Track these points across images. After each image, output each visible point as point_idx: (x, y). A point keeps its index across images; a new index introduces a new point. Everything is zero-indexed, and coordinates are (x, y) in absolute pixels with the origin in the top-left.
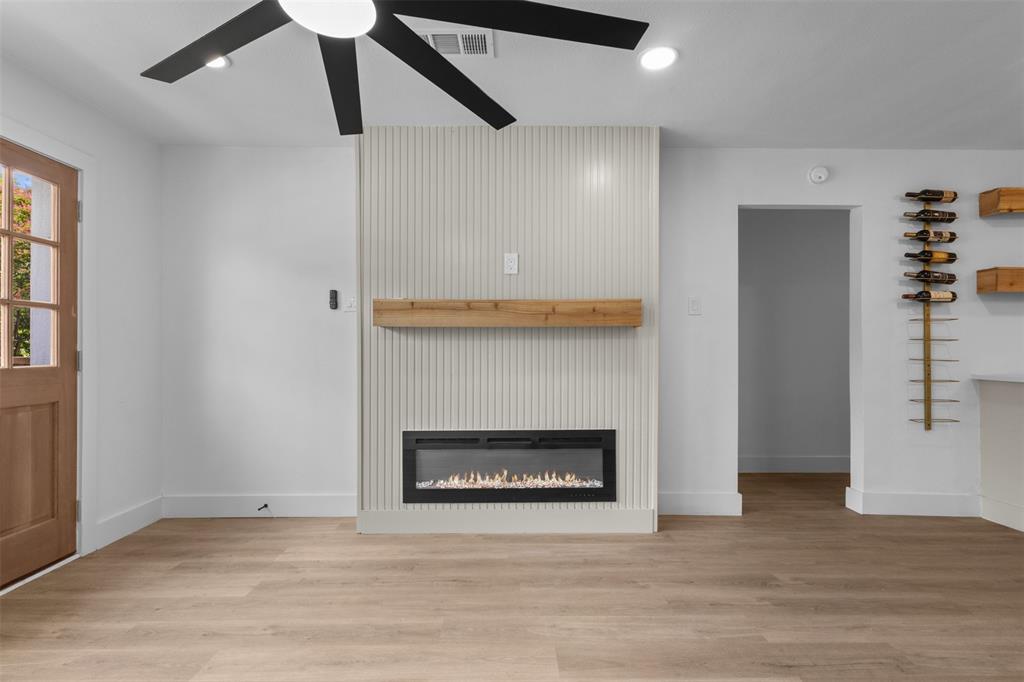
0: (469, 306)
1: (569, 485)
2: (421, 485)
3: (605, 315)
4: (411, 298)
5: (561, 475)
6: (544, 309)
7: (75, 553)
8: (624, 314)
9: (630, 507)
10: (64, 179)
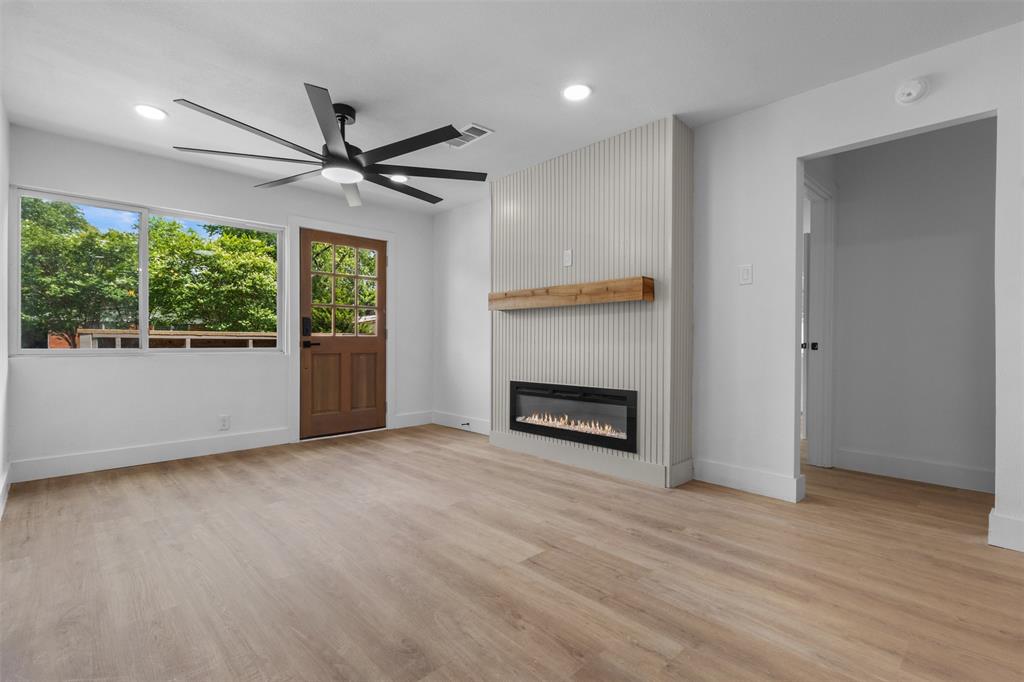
0: (533, 293)
1: (609, 434)
2: (519, 419)
3: (615, 292)
4: (505, 291)
5: (602, 425)
6: (574, 291)
7: (385, 427)
8: (629, 290)
9: (648, 461)
10: (380, 246)
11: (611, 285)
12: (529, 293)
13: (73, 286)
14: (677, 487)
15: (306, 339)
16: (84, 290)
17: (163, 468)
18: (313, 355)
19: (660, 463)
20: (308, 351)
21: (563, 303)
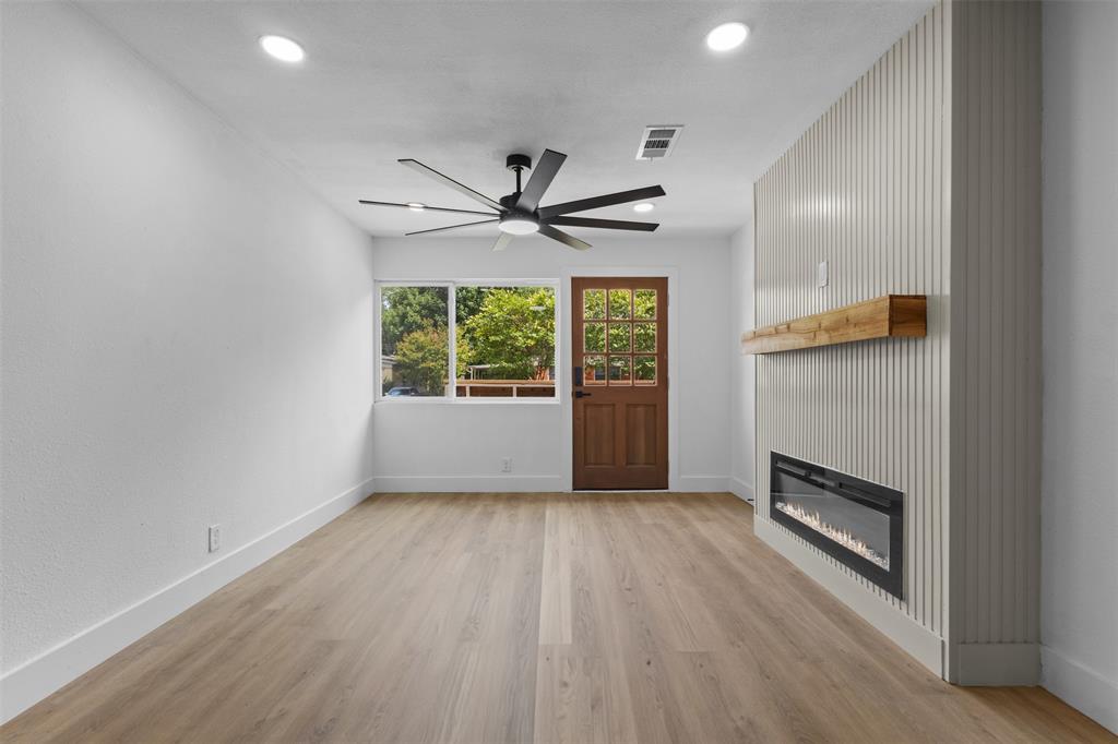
0: (776, 330)
2: (779, 506)
3: (856, 324)
6: (813, 325)
7: (667, 488)
8: (872, 321)
9: (920, 622)
10: (660, 285)
11: (852, 313)
12: (773, 330)
13: (532, 338)
14: (971, 689)
15: (579, 389)
16: (537, 341)
17: (454, 498)
18: (585, 406)
19: (937, 633)
20: (581, 401)
21: (802, 343)
